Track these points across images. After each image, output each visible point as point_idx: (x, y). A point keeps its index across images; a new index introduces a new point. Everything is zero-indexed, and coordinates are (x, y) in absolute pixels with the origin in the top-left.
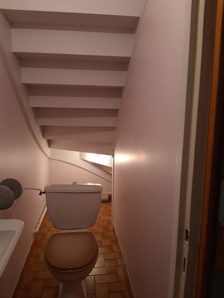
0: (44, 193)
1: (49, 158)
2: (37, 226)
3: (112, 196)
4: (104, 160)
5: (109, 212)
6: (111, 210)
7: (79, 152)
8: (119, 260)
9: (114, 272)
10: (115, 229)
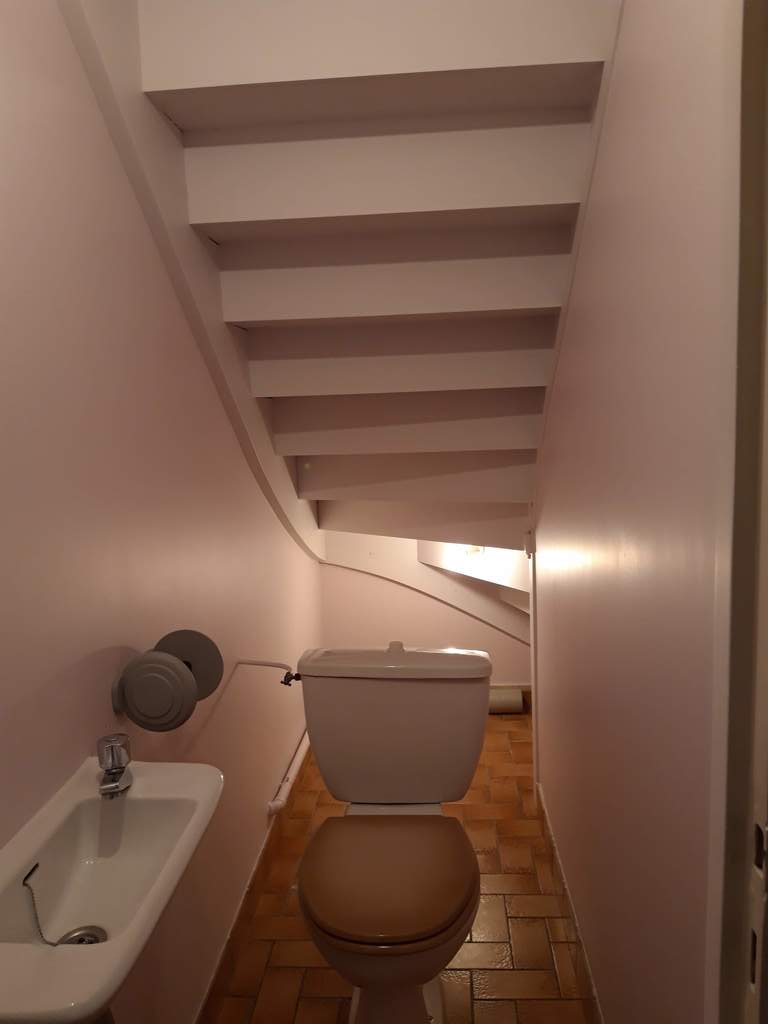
0: (298, 677)
1: (321, 562)
2: (280, 788)
3: (530, 693)
4: (500, 565)
5: (523, 752)
6: (530, 744)
7: (414, 542)
8: (560, 924)
9: (540, 965)
10: (543, 812)
